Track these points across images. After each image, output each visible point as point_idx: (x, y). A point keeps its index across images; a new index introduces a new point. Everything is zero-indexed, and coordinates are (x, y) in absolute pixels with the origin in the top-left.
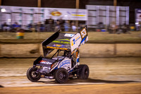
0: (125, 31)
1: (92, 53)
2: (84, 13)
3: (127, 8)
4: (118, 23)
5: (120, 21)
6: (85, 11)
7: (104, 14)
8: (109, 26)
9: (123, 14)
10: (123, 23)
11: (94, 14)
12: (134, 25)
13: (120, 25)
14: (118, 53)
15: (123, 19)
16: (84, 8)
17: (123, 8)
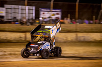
0: (32, 24)
1: (9, 39)
2: (3, 10)
3: (34, 8)
4: (27, 18)
5: (29, 16)
6: (4, 9)
7: (17, 11)
8: (21, 20)
9: (31, 11)
10: (31, 18)
11: (10, 11)
12: (39, 20)
13: (29, 20)
14: (27, 39)
15: (31, 15)
16: (3, 7)
17: (31, 7)
